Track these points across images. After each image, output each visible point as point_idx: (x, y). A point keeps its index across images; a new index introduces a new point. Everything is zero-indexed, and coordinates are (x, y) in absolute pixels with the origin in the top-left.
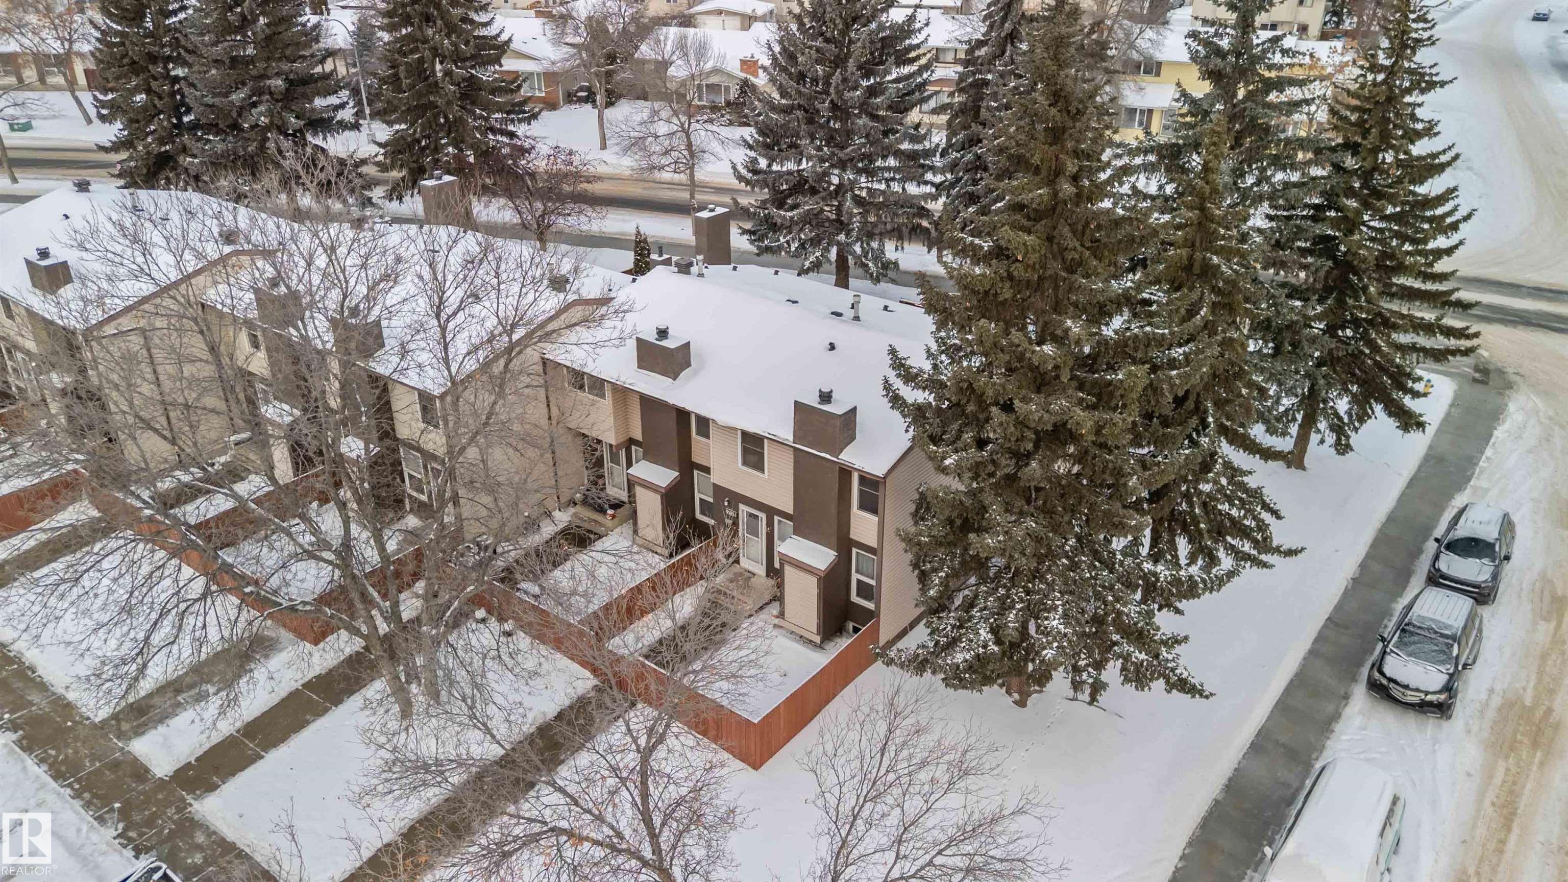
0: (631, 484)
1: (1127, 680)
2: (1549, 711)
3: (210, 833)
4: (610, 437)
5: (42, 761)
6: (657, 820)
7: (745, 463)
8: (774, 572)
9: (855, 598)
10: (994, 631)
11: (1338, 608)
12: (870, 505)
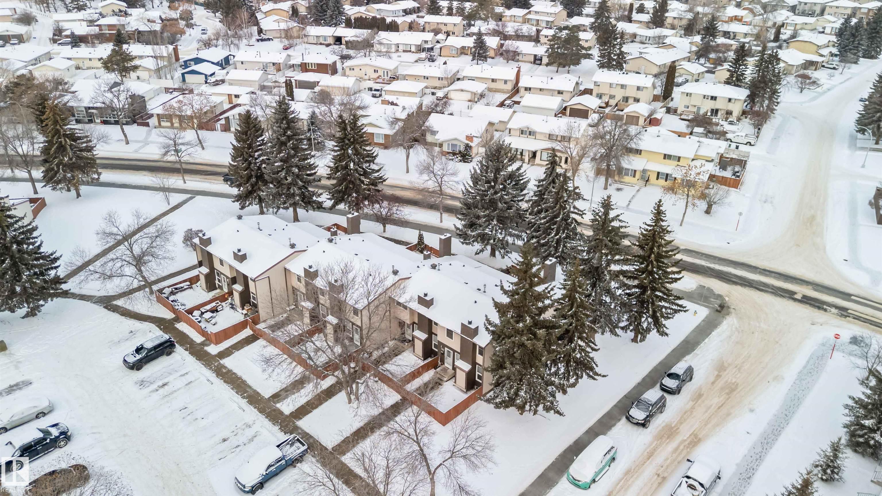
0: (413, 337)
1: (544, 410)
2: (678, 428)
3: (302, 430)
4: (408, 322)
5: (255, 408)
6: (418, 431)
7: (448, 336)
8: (454, 368)
9: (477, 379)
10: (508, 394)
11: (629, 392)
12: (481, 353)
